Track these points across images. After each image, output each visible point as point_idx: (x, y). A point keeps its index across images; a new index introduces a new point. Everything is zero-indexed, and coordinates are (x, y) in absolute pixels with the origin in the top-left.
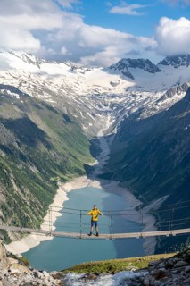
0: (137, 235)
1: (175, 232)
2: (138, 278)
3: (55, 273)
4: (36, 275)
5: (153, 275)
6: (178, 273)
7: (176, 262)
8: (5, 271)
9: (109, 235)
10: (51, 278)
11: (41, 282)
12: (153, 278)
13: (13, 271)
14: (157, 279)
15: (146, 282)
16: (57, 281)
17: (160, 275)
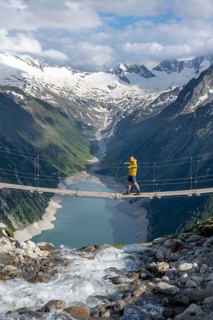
0: (150, 195)
1: (199, 192)
3: (43, 244)
4: (18, 245)
5: (168, 247)
6: (199, 245)
9: (114, 194)
10: (37, 249)
12: (169, 251)
14: (174, 251)
15: (160, 254)
16: (46, 254)
17: (177, 248)
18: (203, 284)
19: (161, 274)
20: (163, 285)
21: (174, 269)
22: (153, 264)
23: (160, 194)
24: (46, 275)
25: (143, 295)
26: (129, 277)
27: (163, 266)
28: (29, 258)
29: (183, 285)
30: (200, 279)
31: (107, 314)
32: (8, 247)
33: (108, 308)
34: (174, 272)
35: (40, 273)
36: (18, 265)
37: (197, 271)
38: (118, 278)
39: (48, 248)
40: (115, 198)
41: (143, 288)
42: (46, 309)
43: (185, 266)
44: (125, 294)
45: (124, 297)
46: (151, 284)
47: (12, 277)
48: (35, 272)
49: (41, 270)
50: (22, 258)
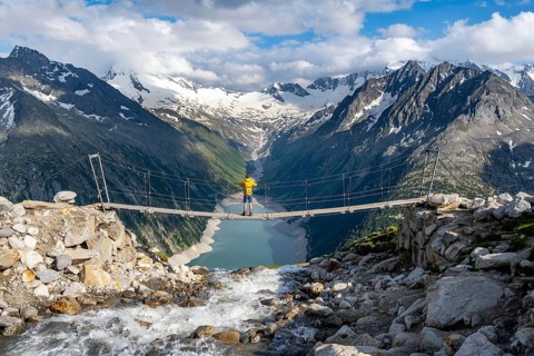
0: (303, 213)
1: (352, 209)
2: (304, 272)
3: (197, 268)
4: (170, 270)
5: (323, 267)
6: (355, 264)
7: (344, 256)
8: (130, 265)
9: (265, 215)
10: (191, 274)
11: (173, 276)
12: (324, 271)
13: (141, 264)
14: (330, 271)
15: (315, 275)
16: (199, 278)
17: (332, 267)
18: (357, 305)
19: (315, 295)
20: (315, 307)
21: (328, 289)
22: (308, 285)
23: (313, 212)
24: (198, 299)
25: (295, 317)
26: (282, 299)
27: (317, 287)
28: (181, 282)
29: (337, 306)
30: (355, 299)
31: (258, 339)
32: (161, 272)
33: (258, 332)
34: (328, 293)
35: (192, 298)
36: (169, 290)
37: (352, 291)
38: (271, 300)
39: (202, 272)
40: (268, 219)
41: (296, 311)
42: (195, 335)
43: (340, 286)
44: (277, 317)
45: (276, 321)
46: (304, 305)
47: (163, 303)
48: (187, 297)
49: (193, 295)
50: (174, 283)
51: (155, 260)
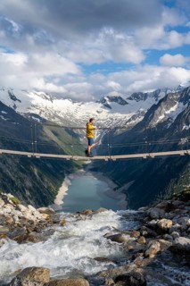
0: (144, 156)
3: (44, 209)
5: (161, 208)
9: (109, 157)
10: (37, 213)
12: (163, 211)
15: (155, 214)
16: (44, 216)
17: (169, 208)
21: (178, 225)
22: (153, 222)
23: (154, 155)
27: (166, 223)
28: (25, 219)
34: (179, 228)
38: (120, 235)
39: (48, 212)
44: (132, 255)
45: (133, 258)
48: (23, 234)
49: (35, 230)
50: (17, 219)
51: (7, 202)
